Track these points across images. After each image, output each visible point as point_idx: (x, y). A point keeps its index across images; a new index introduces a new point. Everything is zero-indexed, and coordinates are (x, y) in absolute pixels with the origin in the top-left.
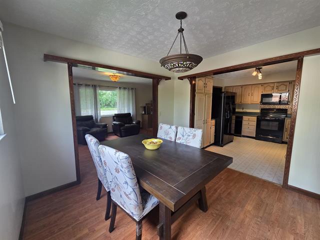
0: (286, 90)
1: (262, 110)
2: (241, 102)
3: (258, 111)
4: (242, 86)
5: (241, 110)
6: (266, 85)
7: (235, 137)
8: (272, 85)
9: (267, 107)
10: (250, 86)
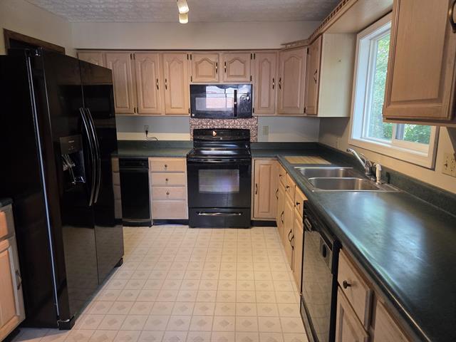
0: (244, 76)
1: (197, 133)
2: (136, 110)
3: (187, 137)
4: (133, 53)
5: (141, 137)
6: (198, 58)
7: (126, 230)
8: (213, 58)
9: (205, 124)
10: (157, 56)
